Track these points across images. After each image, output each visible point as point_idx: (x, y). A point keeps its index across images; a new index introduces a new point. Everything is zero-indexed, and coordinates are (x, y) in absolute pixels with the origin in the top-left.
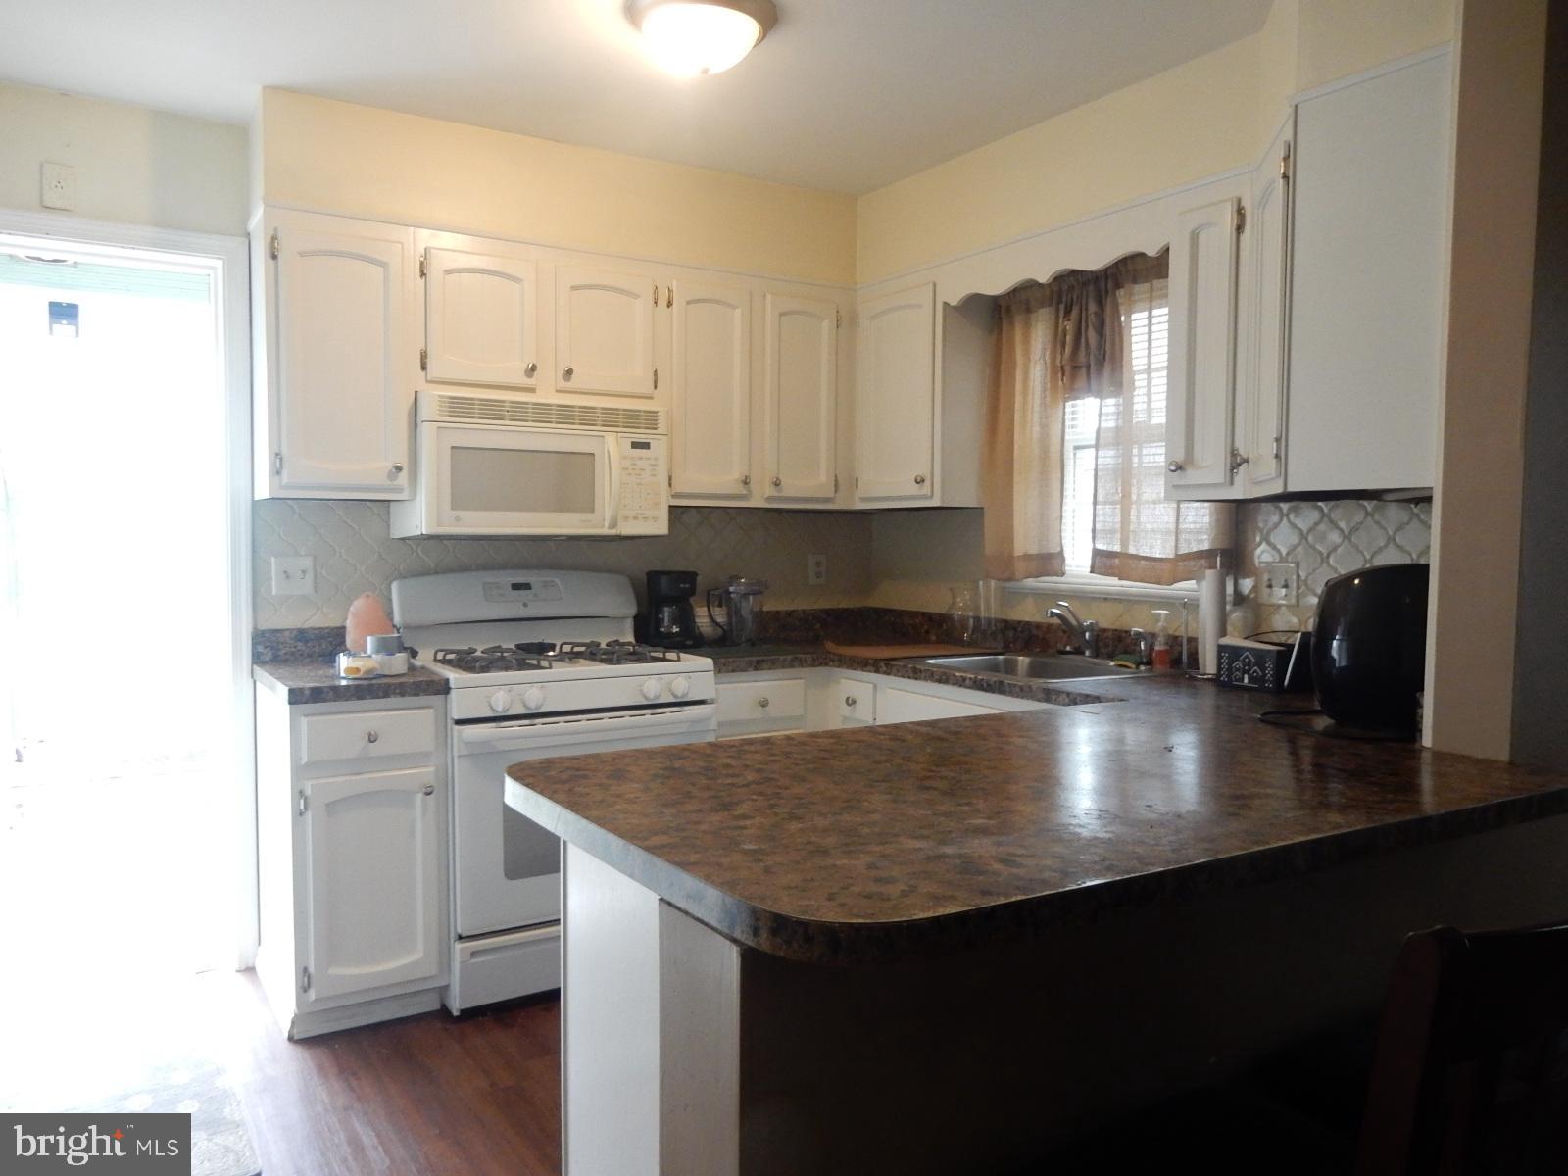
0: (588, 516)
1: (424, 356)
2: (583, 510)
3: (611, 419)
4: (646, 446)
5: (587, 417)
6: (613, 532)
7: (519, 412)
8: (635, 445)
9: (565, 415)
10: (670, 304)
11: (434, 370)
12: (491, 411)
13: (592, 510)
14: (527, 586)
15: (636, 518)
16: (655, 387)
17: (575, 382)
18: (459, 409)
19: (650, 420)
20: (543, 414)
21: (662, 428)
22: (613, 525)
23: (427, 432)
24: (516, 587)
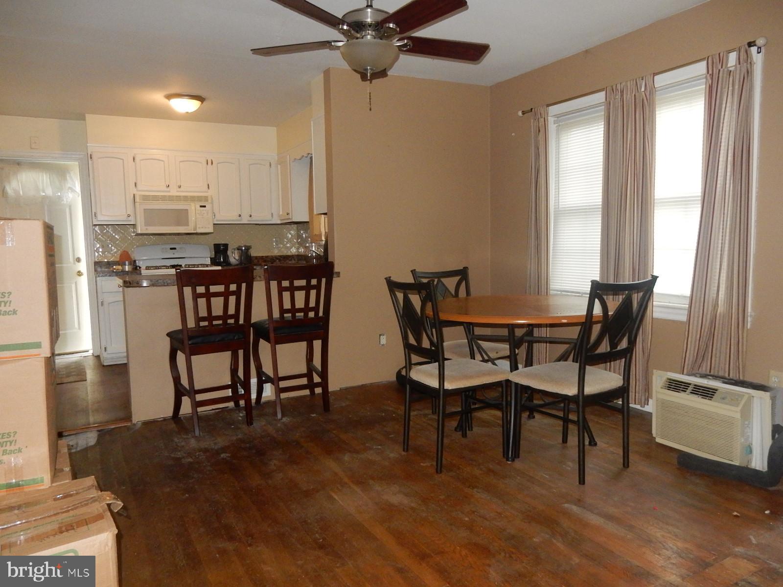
0: (186, 227)
1: (136, 184)
2: (185, 226)
3: (193, 199)
4: (205, 206)
5: (185, 199)
6: (195, 232)
7: (164, 198)
8: (201, 206)
9: (178, 198)
10: (212, 163)
11: (139, 187)
12: (155, 198)
13: (188, 225)
14: (175, 249)
15: (202, 228)
16: (209, 188)
17: (182, 189)
18: (145, 198)
19: (206, 199)
20: (171, 198)
21: (210, 201)
22: (195, 229)
23: (137, 205)
24: (171, 249)
